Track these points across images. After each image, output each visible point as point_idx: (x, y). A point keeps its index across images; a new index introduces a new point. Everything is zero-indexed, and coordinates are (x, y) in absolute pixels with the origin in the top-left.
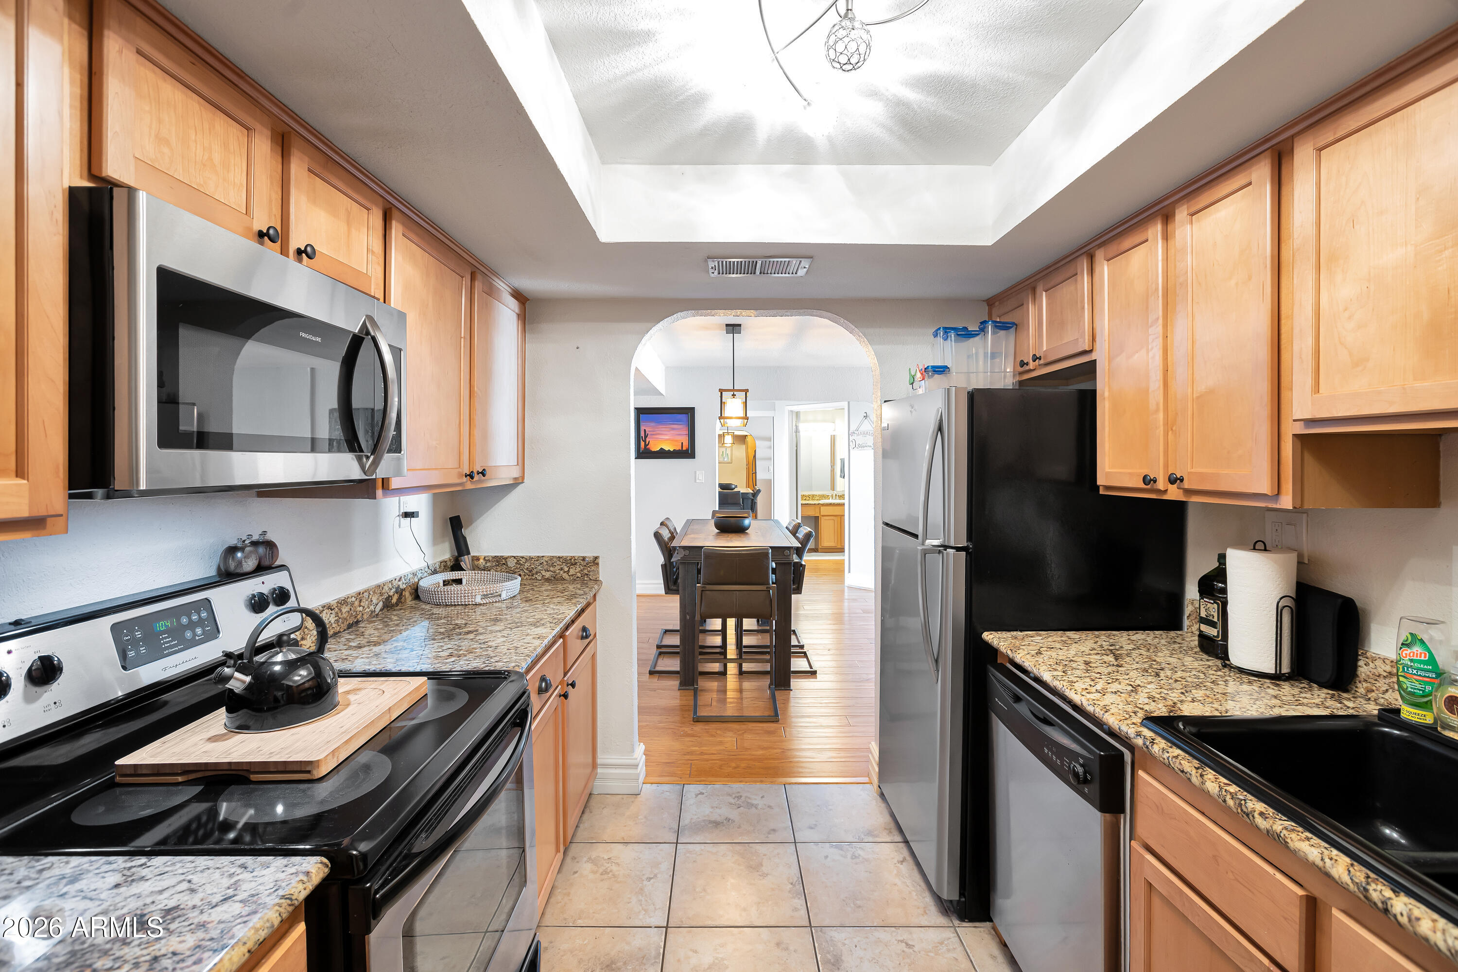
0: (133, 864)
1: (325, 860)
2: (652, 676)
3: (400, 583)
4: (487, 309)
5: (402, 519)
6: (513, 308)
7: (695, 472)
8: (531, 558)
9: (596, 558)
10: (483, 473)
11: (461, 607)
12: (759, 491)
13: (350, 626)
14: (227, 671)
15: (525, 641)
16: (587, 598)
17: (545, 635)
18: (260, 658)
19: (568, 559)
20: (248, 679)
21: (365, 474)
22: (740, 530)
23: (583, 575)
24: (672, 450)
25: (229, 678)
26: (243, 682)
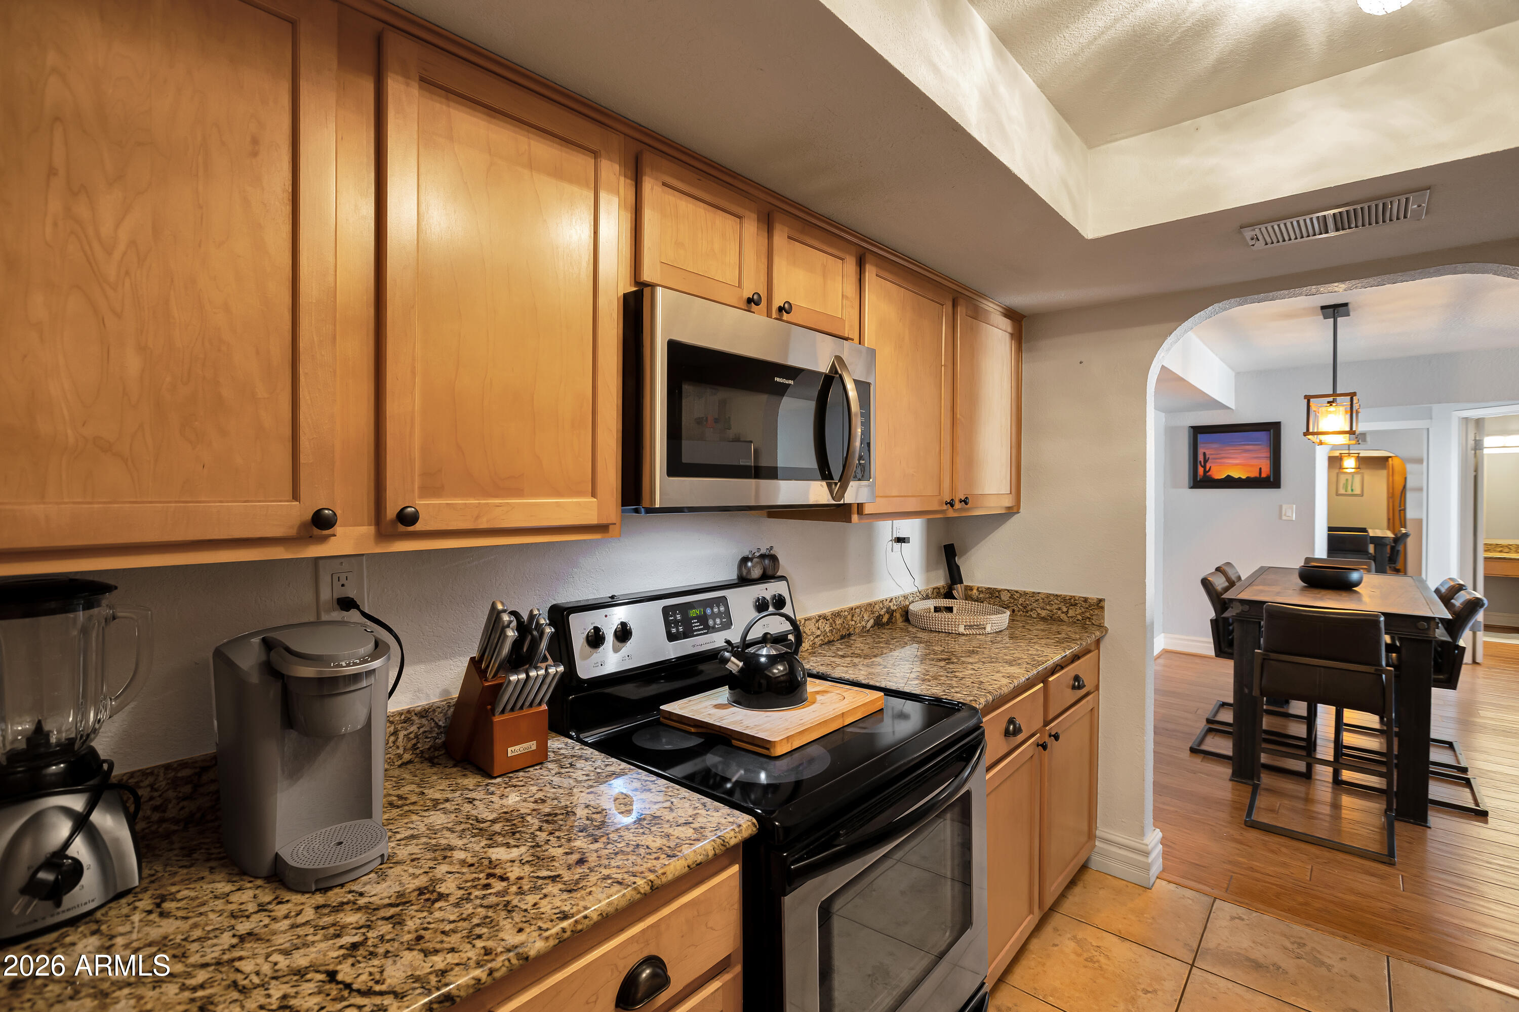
0: (648, 779)
1: (754, 820)
2: (1194, 755)
3: (890, 604)
4: (972, 335)
5: (895, 544)
6: (1004, 328)
7: (1281, 507)
8: (1026, 594)
9: (1100, 601)
10: (965, 501)
11: (944, 634)
12: (1406, 535)
13: (843, 637)
14: (727, 654)
15: (994, 678)
16: (1081, 644)
17: (1016, 675)
18: (752, 650)
19: (1067, 598)
20: (741, 664)
21: (833, 499)
22: (1346, 586)
23: (1084, 619)
24: (1244, 477)
25: (728, 660)
26: (738, 666)
